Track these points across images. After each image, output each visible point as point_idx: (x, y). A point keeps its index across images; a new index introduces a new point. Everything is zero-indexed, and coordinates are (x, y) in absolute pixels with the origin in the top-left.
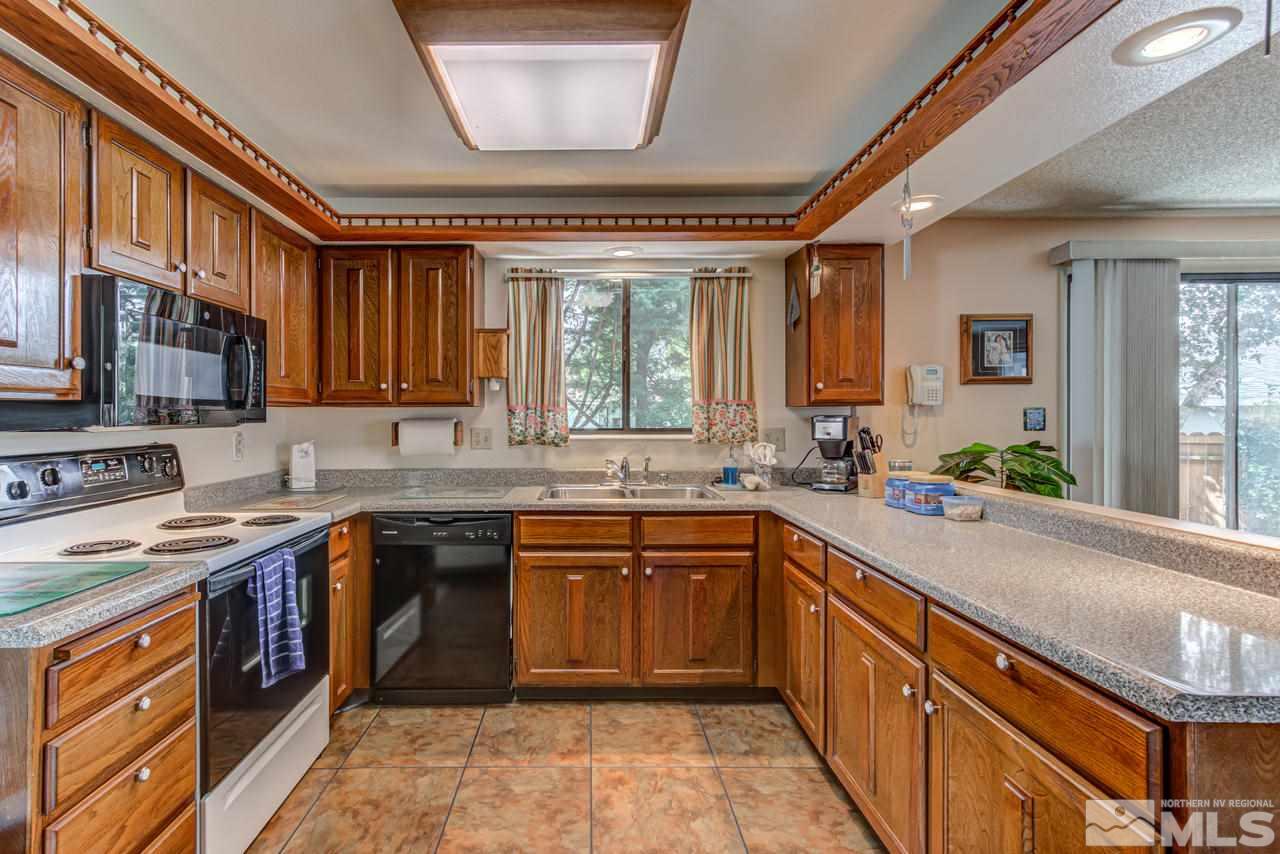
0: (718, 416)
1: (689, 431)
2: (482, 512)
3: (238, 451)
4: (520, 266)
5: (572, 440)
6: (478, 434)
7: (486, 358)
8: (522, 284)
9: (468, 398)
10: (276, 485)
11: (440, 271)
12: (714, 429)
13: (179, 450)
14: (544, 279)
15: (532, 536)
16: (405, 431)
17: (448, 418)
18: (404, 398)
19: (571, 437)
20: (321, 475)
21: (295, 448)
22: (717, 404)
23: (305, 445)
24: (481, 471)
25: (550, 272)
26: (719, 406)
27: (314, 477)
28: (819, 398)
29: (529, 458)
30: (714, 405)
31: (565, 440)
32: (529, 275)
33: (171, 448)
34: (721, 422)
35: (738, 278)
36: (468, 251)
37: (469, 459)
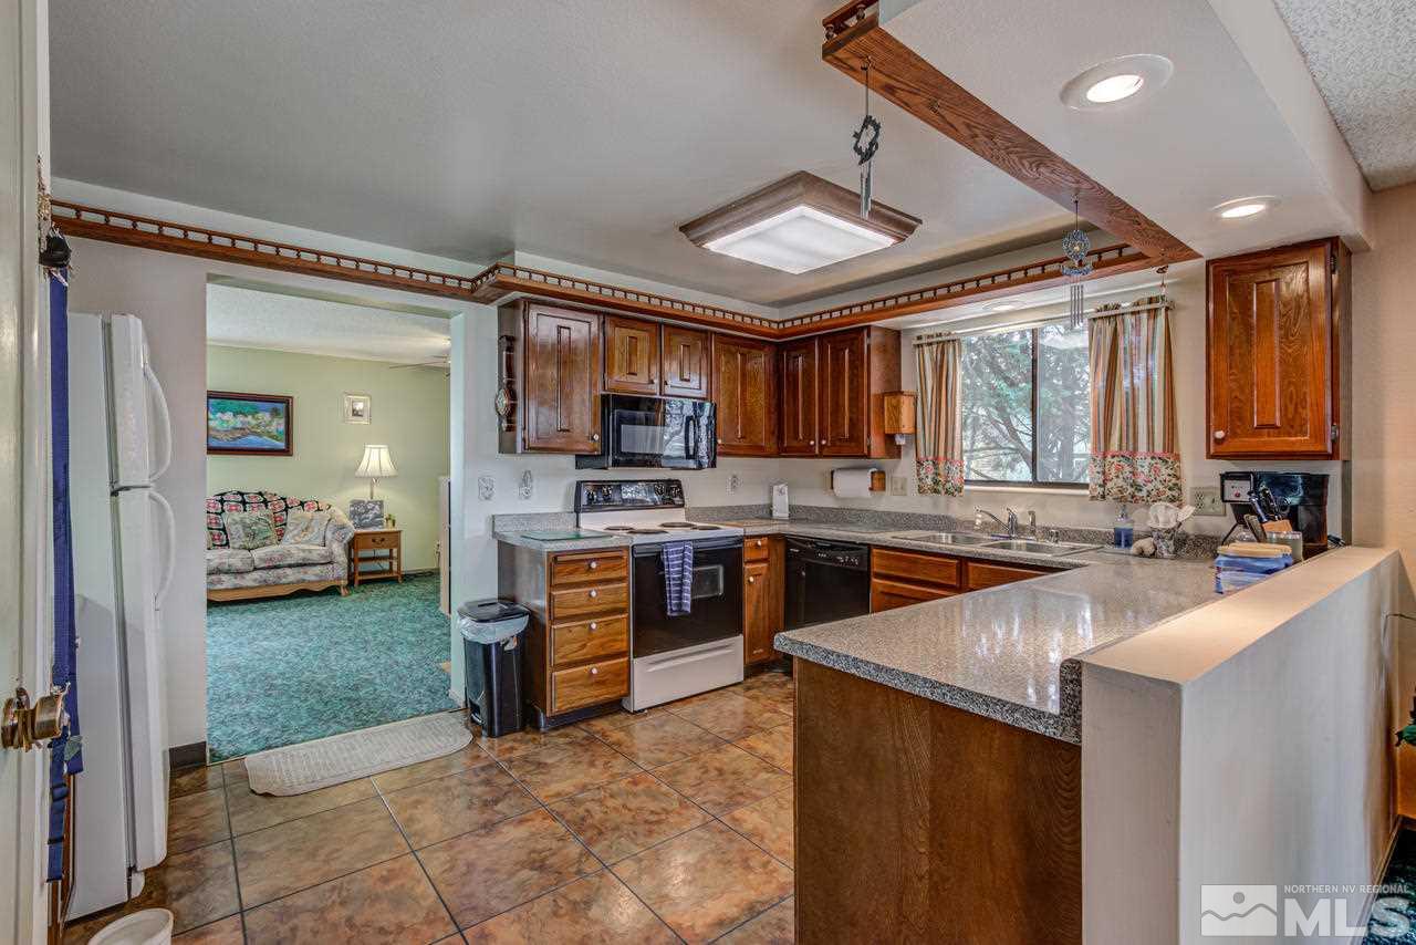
0: (1113, 471)
1: (1085, 486)
2: (854, 543)
3: (734, 487)
4: (923, 333)
5: (967, 490)
6: (896, 483)
7: (890, 418)
8: (926, 349)
9: (866, 452)
10: (764, 513)
11: (847, 351)
12: (1109, 485)
13: (683, 484)
14: (943, 342)
15: (885, 567)
16: (838, 477)
17: (865, 468)
18: (825, 453)
19: (966, 487)
20: (792, 508)
21: (775, 487)
22: (1113, 457)
23: (781, 486)
24: (897, 514)
25: (950, 334)
26: (1115, 460)
27: (787, 510)
28: (1219, 450)
29: (935, 505)
30: (1109, 458)
31: (960, 490)
32: (930, 340)
33: (678, 482)
34: (1117, 477)
35: (1149, 311)
36: (865, 332)
37: (888, 503)
